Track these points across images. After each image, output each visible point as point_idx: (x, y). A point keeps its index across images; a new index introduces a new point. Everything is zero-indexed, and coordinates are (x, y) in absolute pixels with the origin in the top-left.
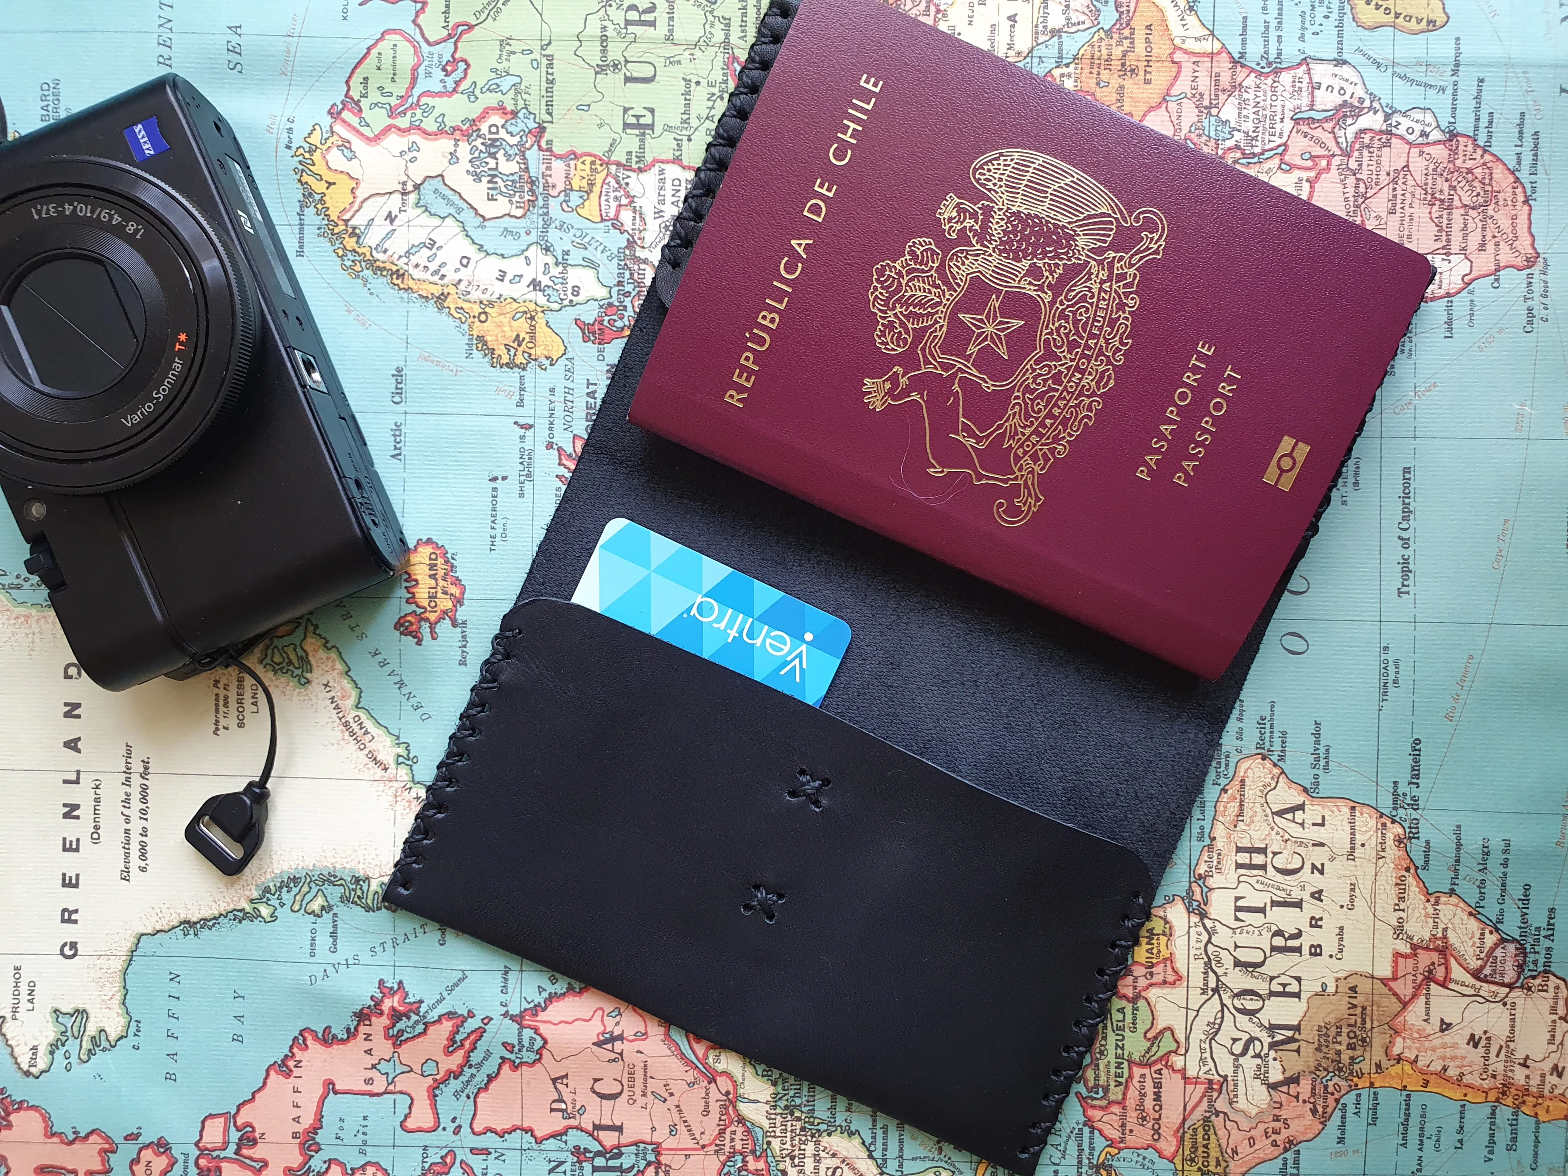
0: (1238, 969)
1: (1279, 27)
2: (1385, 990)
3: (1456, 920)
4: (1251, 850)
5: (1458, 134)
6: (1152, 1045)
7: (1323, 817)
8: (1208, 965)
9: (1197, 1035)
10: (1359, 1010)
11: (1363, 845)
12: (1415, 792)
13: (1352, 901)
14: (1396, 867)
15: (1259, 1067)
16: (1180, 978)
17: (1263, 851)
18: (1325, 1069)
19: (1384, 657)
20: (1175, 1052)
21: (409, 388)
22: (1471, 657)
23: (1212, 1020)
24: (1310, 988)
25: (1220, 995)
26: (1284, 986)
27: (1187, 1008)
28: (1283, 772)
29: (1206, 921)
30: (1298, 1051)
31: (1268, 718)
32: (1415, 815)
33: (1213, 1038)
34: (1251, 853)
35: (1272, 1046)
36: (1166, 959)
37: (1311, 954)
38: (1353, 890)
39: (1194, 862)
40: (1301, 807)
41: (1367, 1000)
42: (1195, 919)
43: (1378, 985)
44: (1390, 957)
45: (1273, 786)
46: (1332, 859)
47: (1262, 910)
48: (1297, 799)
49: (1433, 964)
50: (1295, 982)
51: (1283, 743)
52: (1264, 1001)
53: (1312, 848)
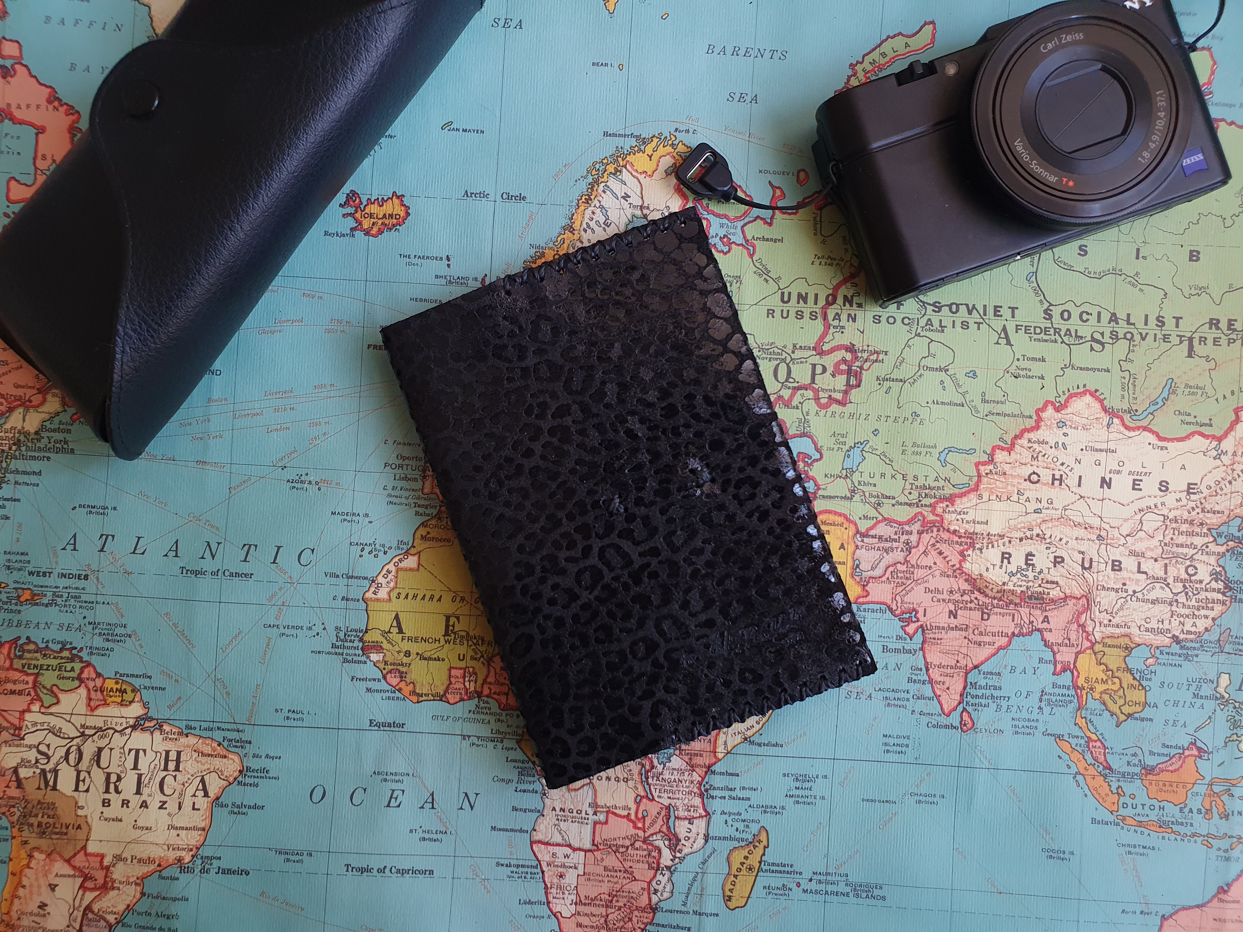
0: (97, 750)
1: (730, 797)
2: (78, 848)
3: (124, 897)
4: (178, 761)
5: (654, 914)
6: (48, 690)
7: (199, 809)
8: (100, 729)
9: (53, 721)
10: (64, 830)
11: (178, 835)
12: (213, 872)
13: (140, 828)
14: (161, 858)
15: (29, 762)
16: (92, 710)
17: (177, 769)
18: (25, 807)
19: (305, 853)
20: (42, 706)
21: (512, 205)
22: (303, 909)
23: (62, 731)
24: (81, 798)
25: (79, 737)
26: (84, 781)
27: (72, 714)
28: (230, 784)
29: (130, 729)
30: (39, 788)
31: (268, 776)
32: (197, 871)
33: (50, 731)
34: (176, 761)
35: (43, 771)
36: (105, 700)
37: (104, 800)
38: (147, 829)
39: (171, 722)
40: (206, 795)
41: (71, 836)
42: (132, 722)
43: (82, 843)
44: (101, 851)
45: (222, 777)
46: (169, 815)
47: (135, 767)
48: (212, 794)
49: (96, 880)
50: (85, 788)
51: (251, 785)
52: (74, 767)
53: (178, 801)
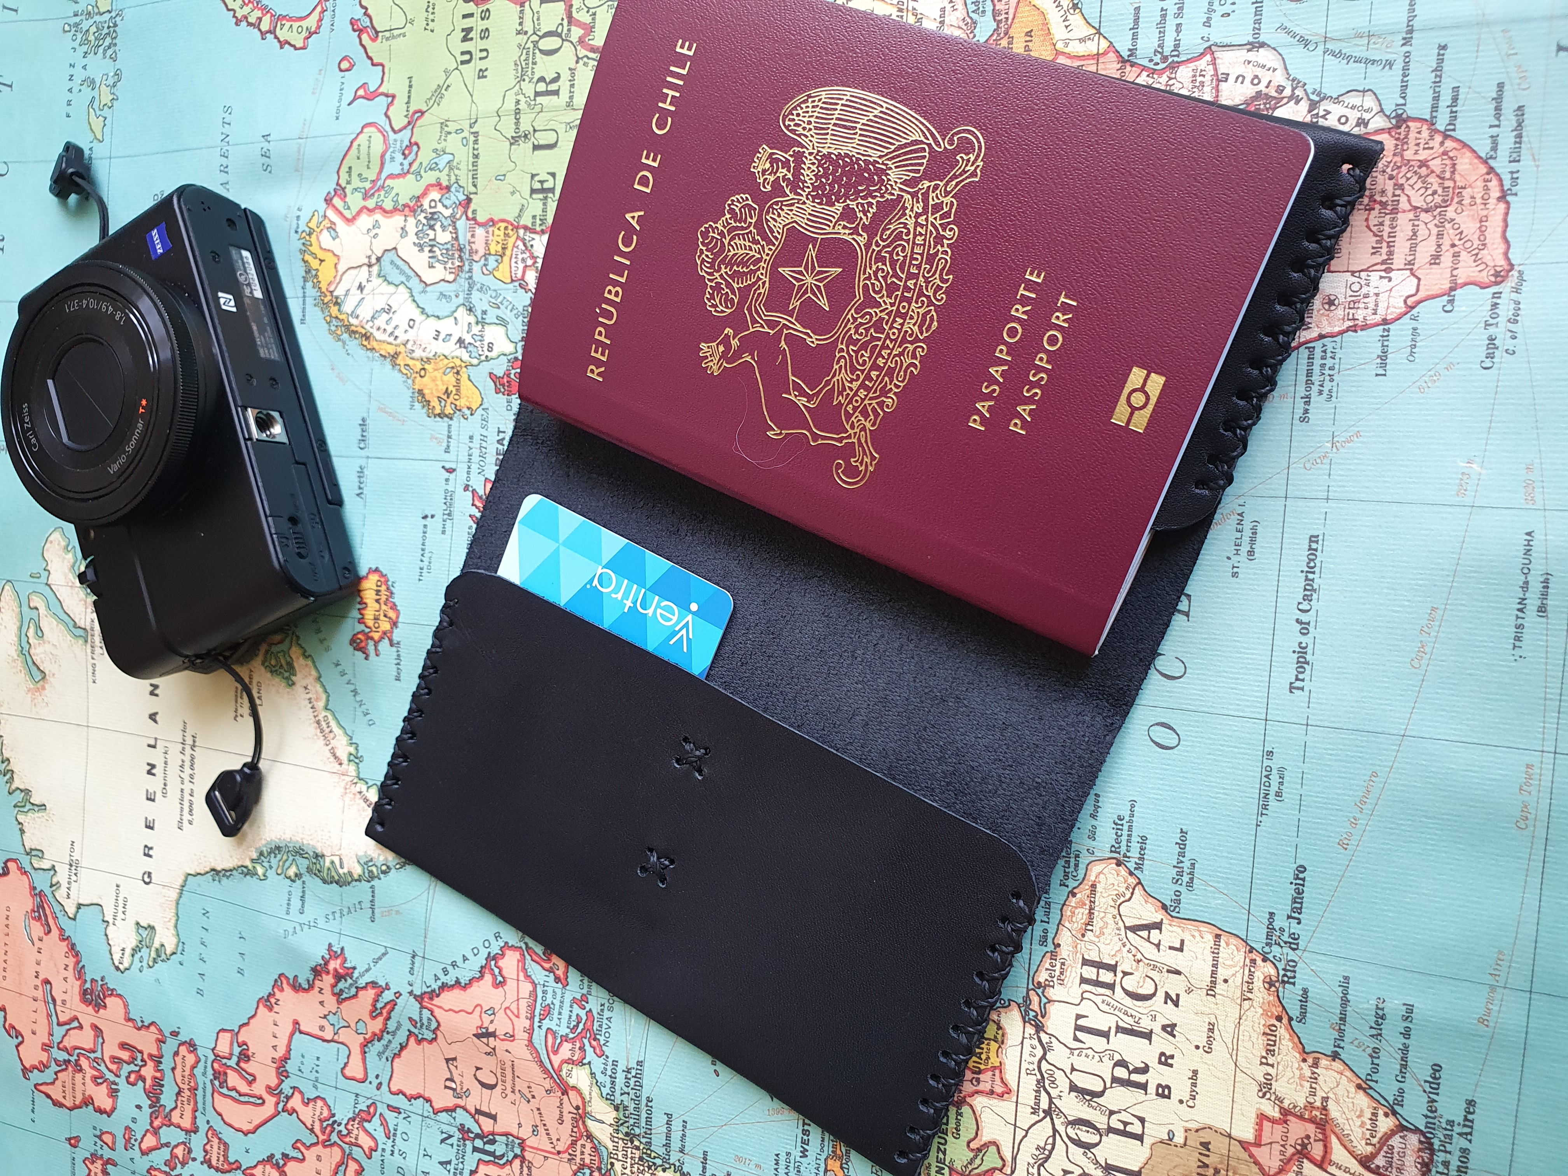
0: (1073, 1094)
1: (1178, 14)
2: (1245, 1156)
3: (1340, 1091)
4: (1099, 965)
5: (1409, 119)
6: (976, 1157)
7: (1182, 942)
8: (1041, 1082)
9: (1025, 1157)
10: (1210, 1172)
11: (1226, 981)
12: (1295, 928)
13: (1210, 1042)
14: (1265, 1015)
16: (1009, 1092)
17: (1113, 968)
20: (1000, 1171)
21: (371, 436)
22: (1375, 774)
23: (1042, 1145)
24: (1154, 1132)
25: (1052, 1119)
26: (1125, 1124)
27: (1015, 1125)
28: (1140, 883)
29: (1042, 1035)
31: (1127, 818)
32: (1292, 955)
33: (1042, 1165)
34: (1099, 968)
36: (994, 1068)
37: (1158, 1094)
38: (1211, 1030)
39: (1034, 968)
40: (1158, 926)
41: (1221, 1163)
42: (1030, 1030)
43: (1236, 1148)
44: (1254, 1117)
45: (1128, 896)
46: (1189, 991)
47: (1105, 1035)
48: (1153, 915)
49: (1308, 1137)
50: (1138, 1123)
51: (1142, 849)
52: (1101, 1136)
53: (1166, 974)
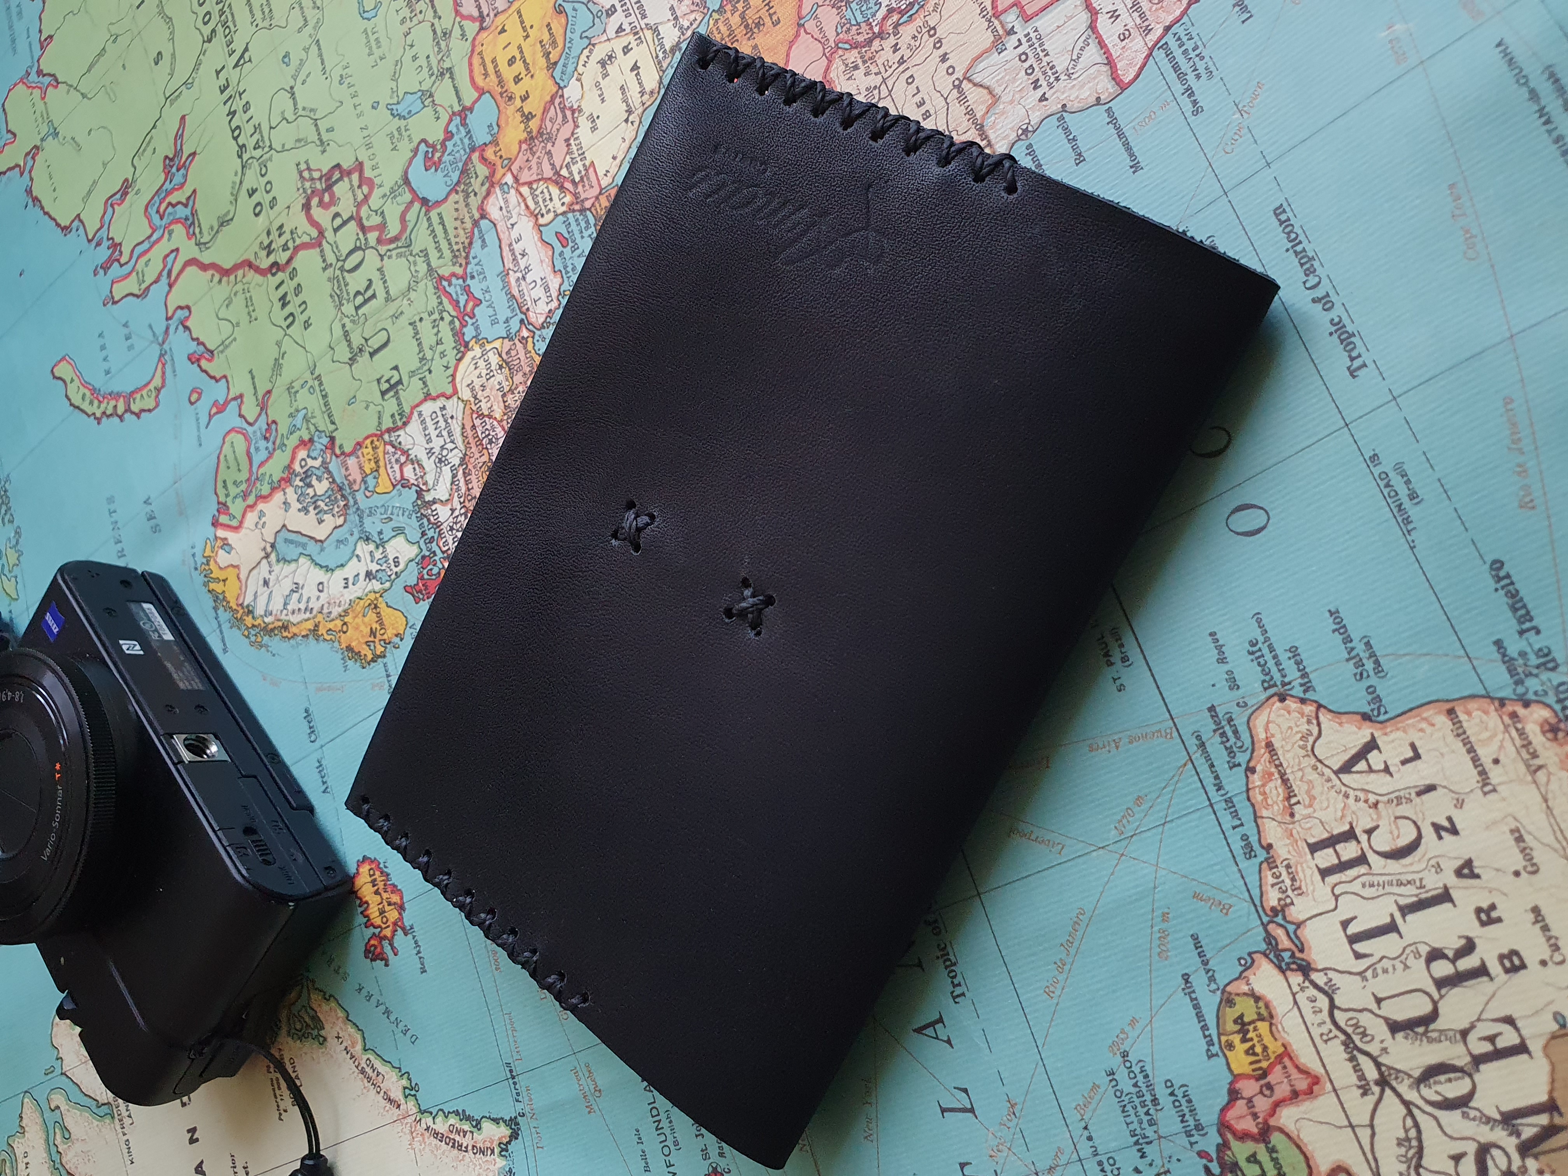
0: (1400, 1036)
4: (1332, 841)
7: (1413, 746)
8: (1348, 1043)
9: (1391, 1167)
11: (1496, 761)
12: (1538, 642)
13: (1528, 858)
16: (1316, 1080)
17: (1350, 835)
19: (1376, 471)
21: (317, 723)
22: (1508, 401)
23: (1402, 1135)
24: (1537, 1028)
25: (1394, 1090)
26: (1491, 1039)
27: (1351, 1126)
28: (1320, 706)
31: (1261, 639)
32: (1558, 678)
33: (1418, 1166)
34: (1333, 845)
35: (1526, 1149)
36: (1279, 1058)
37: (1507, 971)
38: (1520, 839)
39: (1256, 893)
40: (1372, 745)
42: (1296, 979)
45: (1315, 732)
46: (1460, 804)
47: (1391, 928)
48: (1360, 735)
50: (1506, 1028)
51: (1298, 663)
52: (1470, 1076)
53: (1417, 800)
